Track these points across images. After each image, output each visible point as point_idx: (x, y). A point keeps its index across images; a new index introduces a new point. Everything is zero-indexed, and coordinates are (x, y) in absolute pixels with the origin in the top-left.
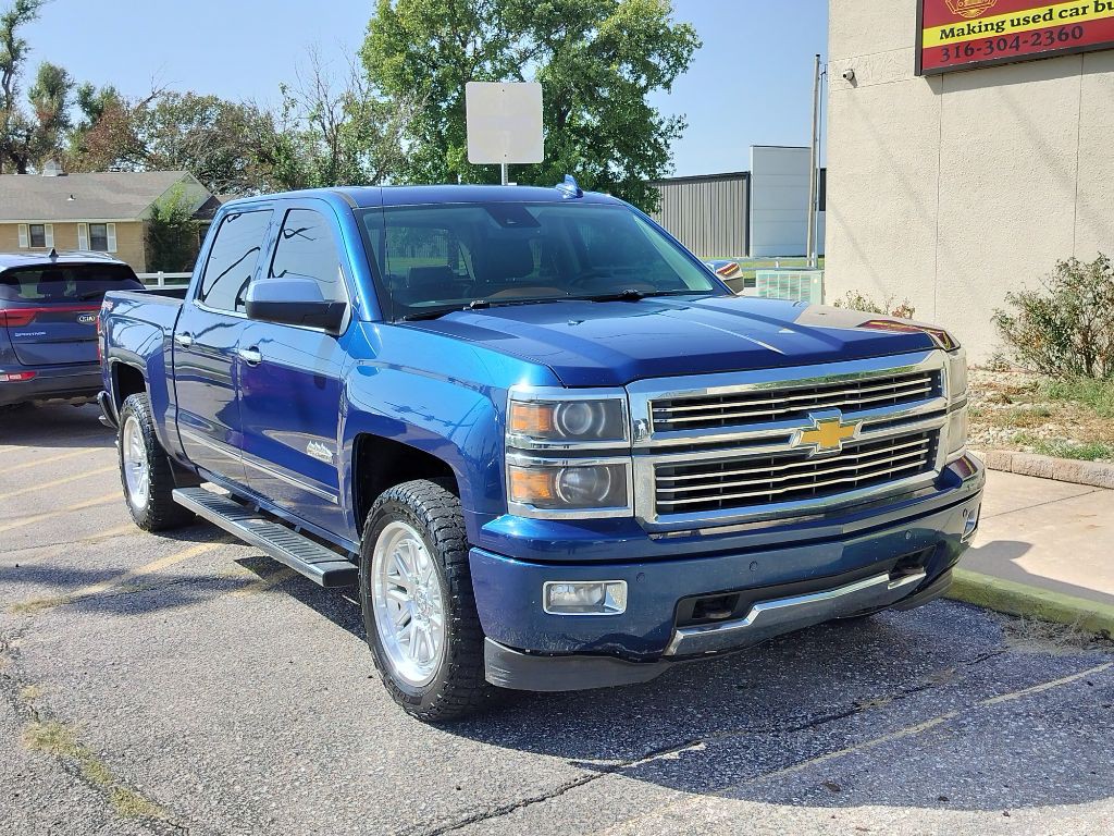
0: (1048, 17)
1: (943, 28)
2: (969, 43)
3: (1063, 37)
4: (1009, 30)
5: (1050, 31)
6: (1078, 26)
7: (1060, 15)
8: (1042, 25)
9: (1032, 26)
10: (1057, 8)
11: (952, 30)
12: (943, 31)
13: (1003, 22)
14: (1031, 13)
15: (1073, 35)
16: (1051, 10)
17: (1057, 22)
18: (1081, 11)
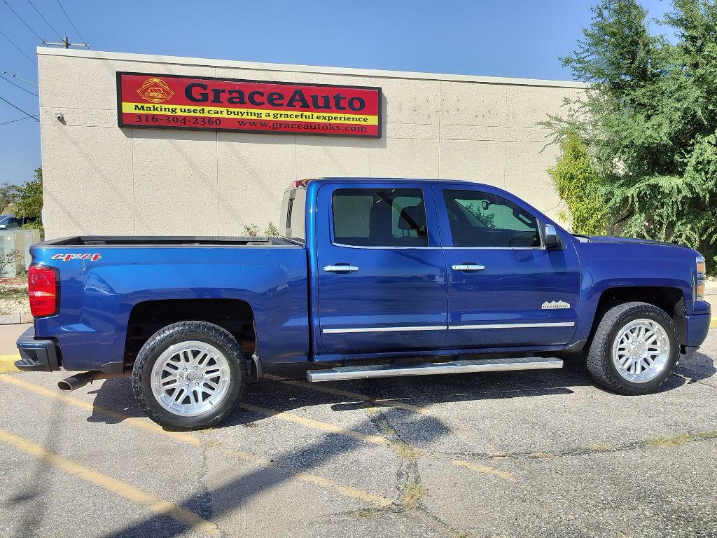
0: (202, 112)
1: (136, 104)
2: (155, 115)
3: (211, 123)
4: (179, 113)
5: (204, 119)
6: (219, 119)
7: (209, 112)
8: (198, 114)
9: (192, 114)
10: (207, 109)
11: (142, 107)
12: (137, 106)
13: (176, 109)
14: (192, 108)
15: (216, 122)
16: (203, 109)
17: (206, 115)
18: (220, 113)
